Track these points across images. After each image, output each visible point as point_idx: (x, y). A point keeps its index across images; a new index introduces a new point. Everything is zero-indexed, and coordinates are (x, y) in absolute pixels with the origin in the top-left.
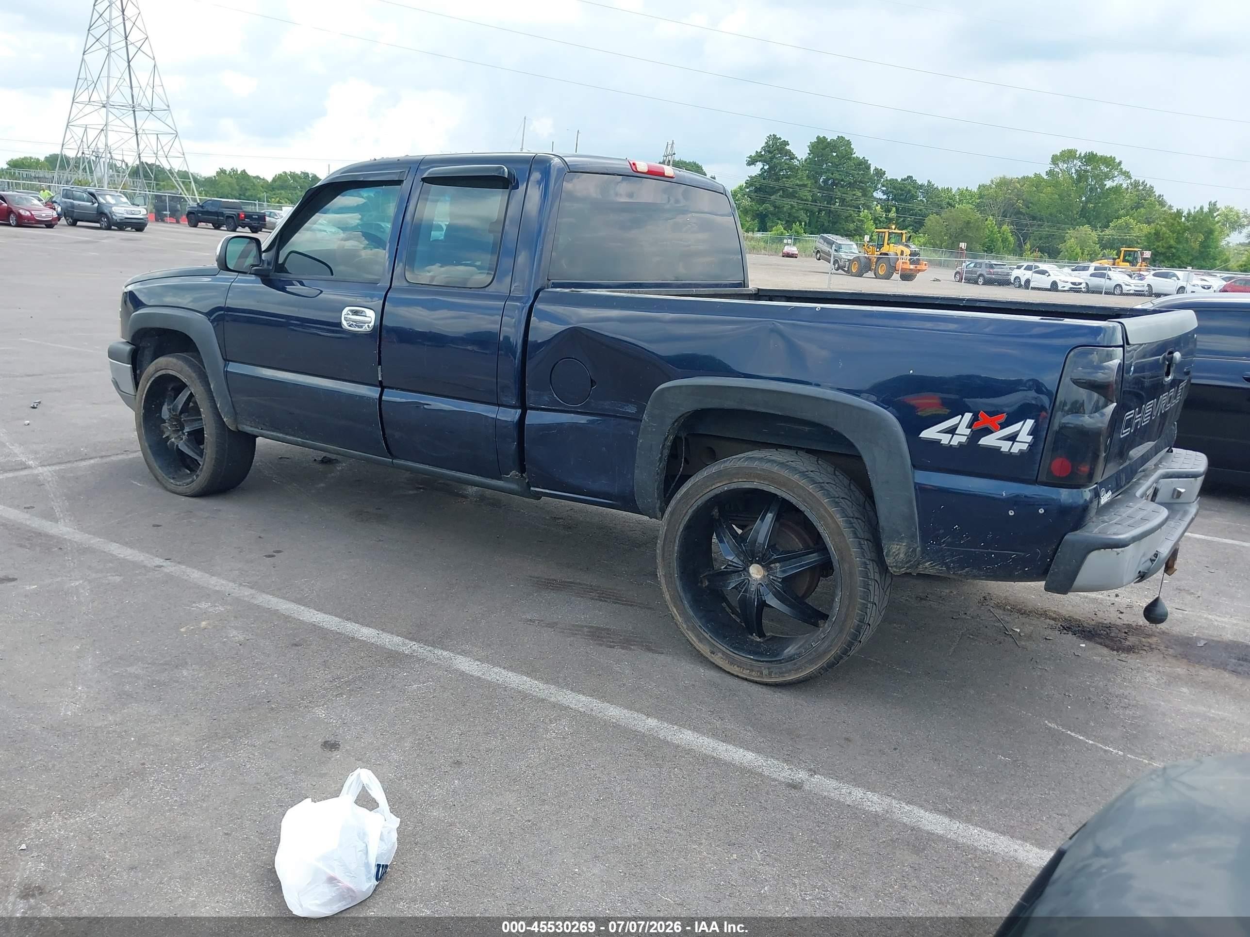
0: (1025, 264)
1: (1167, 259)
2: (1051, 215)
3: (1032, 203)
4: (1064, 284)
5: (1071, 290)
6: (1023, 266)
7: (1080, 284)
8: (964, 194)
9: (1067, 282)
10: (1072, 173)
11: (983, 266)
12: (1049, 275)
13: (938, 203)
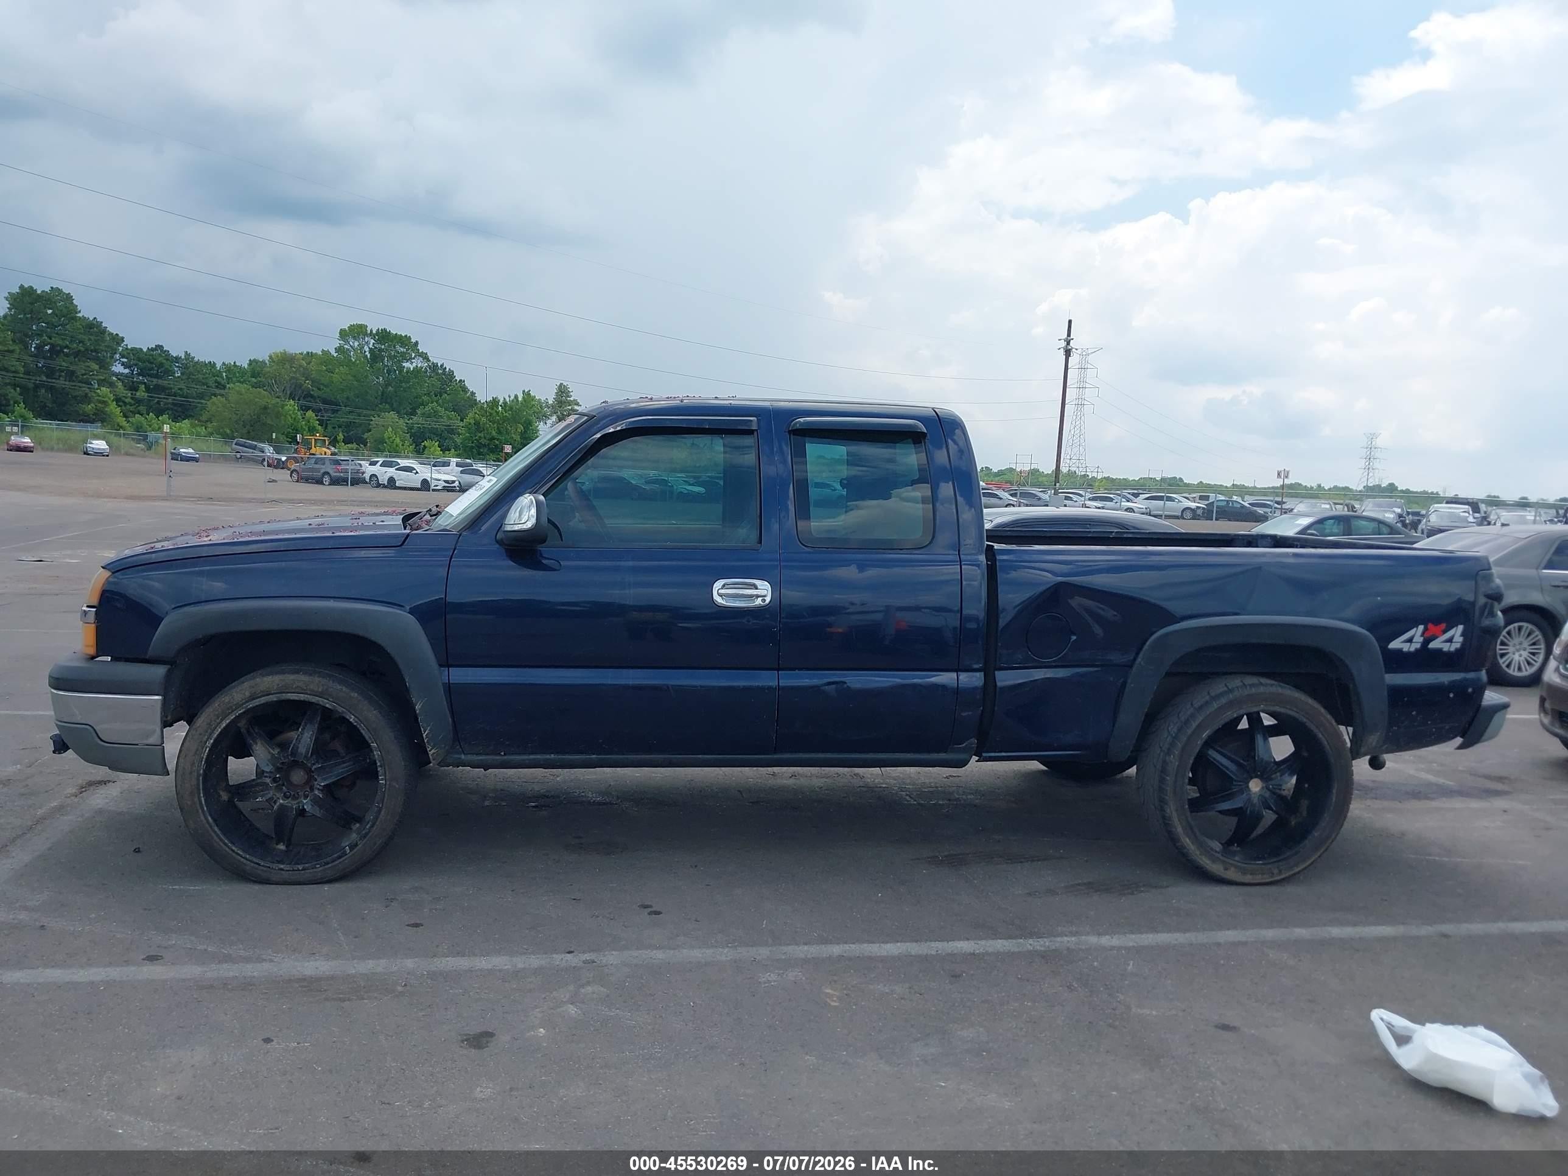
0: (381, 460)
1: (491, 452)
2: (348, 398)
3: (323, 384)
4: (436, 483)
5: (445, 489)
6: (378, 461)
7: (453, 482)
8: (232, 370)
9: (440, 480)
10: (365, 352)
11: (327, 462)
12: (417, 473)
13: (203, 381)
